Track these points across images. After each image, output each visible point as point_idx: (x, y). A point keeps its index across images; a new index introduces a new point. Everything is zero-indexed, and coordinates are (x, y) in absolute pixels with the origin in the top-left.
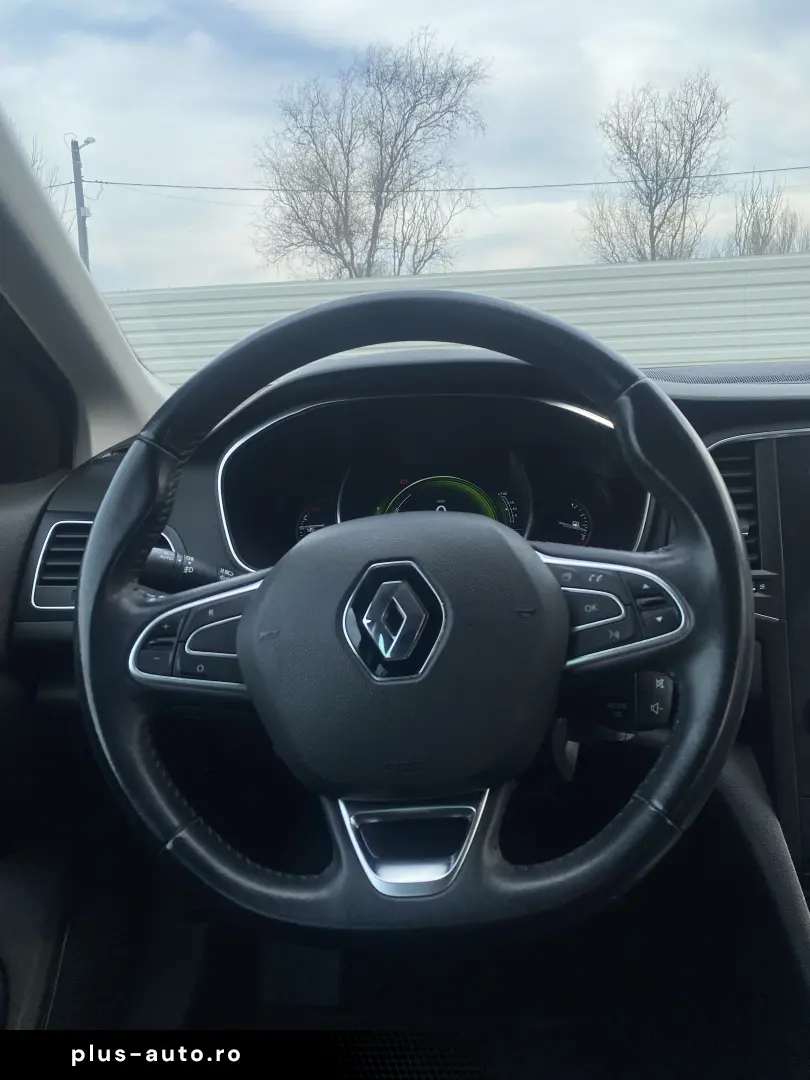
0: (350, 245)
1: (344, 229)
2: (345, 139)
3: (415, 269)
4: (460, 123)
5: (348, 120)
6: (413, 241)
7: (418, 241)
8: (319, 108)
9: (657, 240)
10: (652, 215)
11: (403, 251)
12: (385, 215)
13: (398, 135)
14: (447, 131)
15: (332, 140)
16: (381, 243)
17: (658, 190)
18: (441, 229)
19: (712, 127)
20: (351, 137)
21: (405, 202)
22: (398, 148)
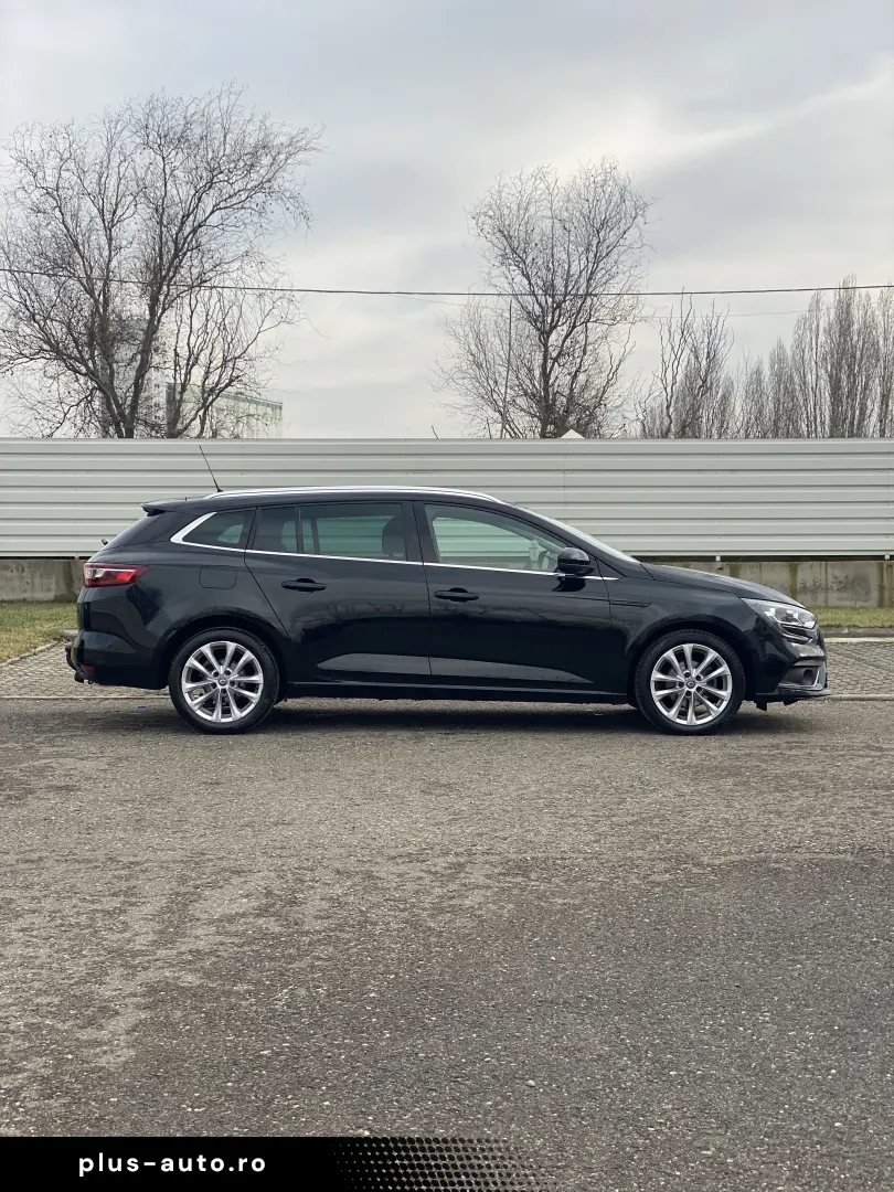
1: (101, 336)
2: (107, 207)
3: (205, 400)
4: (275, 207)
5: (113, 181)
6: (203, 359)
7: (211, 362)
8: (71, 164)
9: (552, 380)
10: (546, 346)
11: (188, 373)
12: (163, 319)
13: (186, 216)
14: (255, 219)
15: (88, 209)
16: (156, 359)
17: (554, 310)
18: (245, 345)
19: (625, 233)
20: (117, 205)
21: (194, 302)
22: (186, 234)
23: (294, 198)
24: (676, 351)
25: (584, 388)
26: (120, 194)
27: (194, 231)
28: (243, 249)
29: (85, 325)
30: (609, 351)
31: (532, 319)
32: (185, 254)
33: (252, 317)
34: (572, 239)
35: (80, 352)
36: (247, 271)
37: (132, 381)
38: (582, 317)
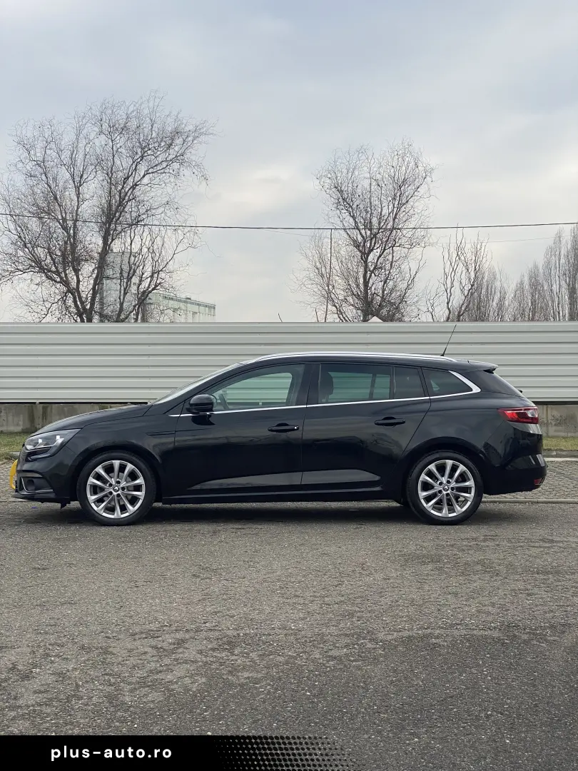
0: (77, 271)
1: (71, 257)
2: (77, 173)
4: (186, 172)
5: (80, 157)
6: (138, 272)
7: (143, 274)
8: (53, 145)
9: (369, 285)
10: (366, 262)
11: (129, 281)
13: (127, 178)
14: (172, 180)
15: (64, 175)
16: (109, 272)
17: (371, 239)
18: (166, 263)
19: (418, 187)
20: (83, 172)
21: (132, 235)
22: (127, 190)
23: (198, 166)
24: (453, 264)
25: (392, 291)
26: (86, 164)
27: (132, 188)
28: (166, 200)
29: (60, 250)
30: (409, 266)
31: (357, 246)
32: (127, 202)
33: (170, 244)
34: (383, 192)
35: (56, 268)
36: (168, 215)
37: (91, 287)
38: (390, 243)
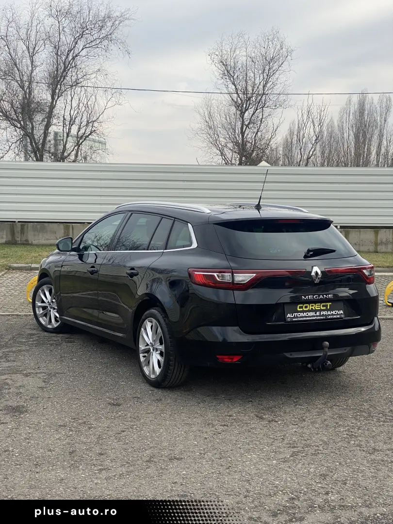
0: (31, 120)
2: (31, 46)
3: (78, 142)
4: (113, 47)
5: (33, 33)
6: (77, 121)
7: (81, 123)
8: (13, 24)
9: (245, 135)
10: (243, 118)
11: (70, 129)
12: (58, 102)
13: (70, 51)
14: (104, 52)
15: (22, 46)
16: (55, 121)
17: (247, 101)
18: (98, 116)
19: (282, 64)
20: (35, 45)
21: (73, 92)
22: (70, 60)
23: (123, 43)
24: (305, 121)
25: (261, 139)
26: (37, 39)
27: (73, 58)
28: (98, 68)
29: (20, 104)
30: (273, 121)
31: (238, 106)
32: (69, 70)
33: (102, 102)
34: (256, 67)
35: (17, 117)
36: (99, 79)
37: (42, 131)
38: (261, 105)
